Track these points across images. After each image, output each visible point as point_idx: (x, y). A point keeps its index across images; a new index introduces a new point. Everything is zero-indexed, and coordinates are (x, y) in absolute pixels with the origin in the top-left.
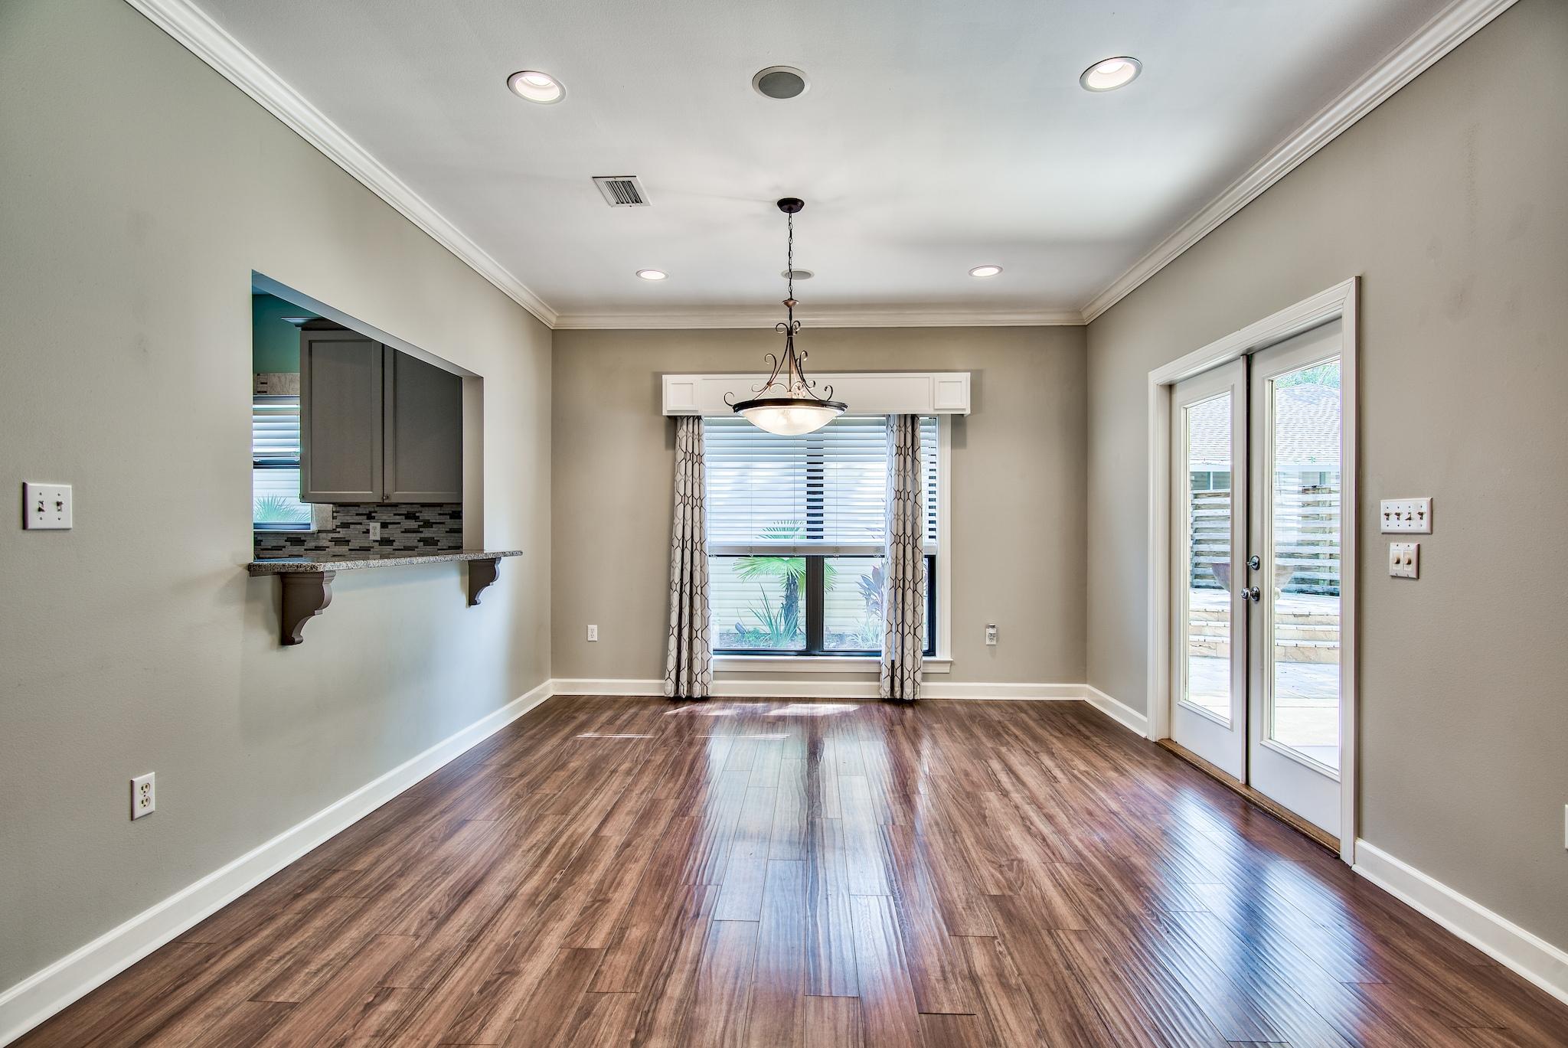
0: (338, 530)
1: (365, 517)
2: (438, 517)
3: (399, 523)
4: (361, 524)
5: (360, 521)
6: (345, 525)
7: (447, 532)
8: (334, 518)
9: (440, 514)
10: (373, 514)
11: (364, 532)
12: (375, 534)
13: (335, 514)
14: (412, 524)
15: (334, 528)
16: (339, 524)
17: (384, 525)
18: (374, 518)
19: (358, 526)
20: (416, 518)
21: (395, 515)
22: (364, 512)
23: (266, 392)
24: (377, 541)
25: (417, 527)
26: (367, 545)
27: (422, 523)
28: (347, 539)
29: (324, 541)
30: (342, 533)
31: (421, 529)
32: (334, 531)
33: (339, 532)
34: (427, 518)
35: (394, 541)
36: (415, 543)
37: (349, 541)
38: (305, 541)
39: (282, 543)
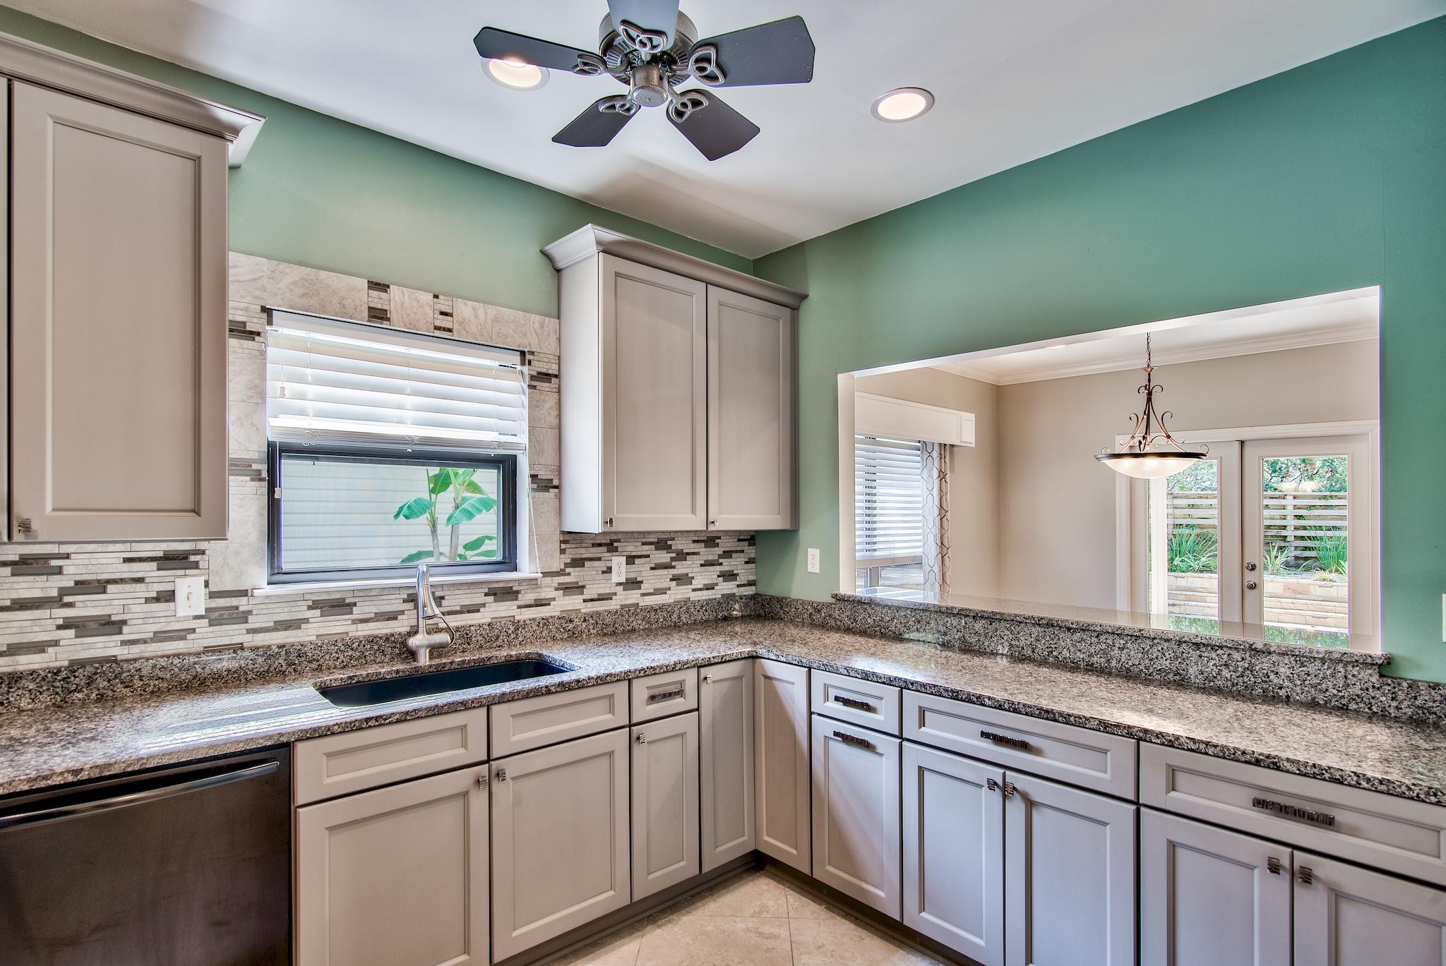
0: (568, 570)
1: (604, 549)
2: (693, 545)
3: (648, 556)
4: (599, 559)
5: (598, 555)
6: (578, 563)
7: (702, 565)
8: (563, 551)
9: (694, 541)
10: (615, 544)
11: (603, 572)
12: (619, 574)
13: (563, 546)
14: (664, 557)
15: (563, 567)
16: (569, 561)
17: (631, 560)
18: (616, 550)
19: (596, 563)
20: (668, 548)
21: (644, 544)
22: (603, 541)
23: (450, 330)
24: (620, 584)
25: (669, 560)
26: (607, 591)
27: (674, 555)
28: (580, 584)
29: (548, 590)
30: (574, 575)
31: (674, 563)
32: (561, 573)
33: (569, 574)
34: (680, 547)
35: (642, 582)
36: (665, 583)
37: (583, 587)
38: (518, 592)
39: (479, 598)
